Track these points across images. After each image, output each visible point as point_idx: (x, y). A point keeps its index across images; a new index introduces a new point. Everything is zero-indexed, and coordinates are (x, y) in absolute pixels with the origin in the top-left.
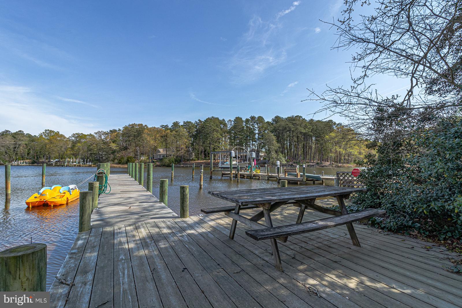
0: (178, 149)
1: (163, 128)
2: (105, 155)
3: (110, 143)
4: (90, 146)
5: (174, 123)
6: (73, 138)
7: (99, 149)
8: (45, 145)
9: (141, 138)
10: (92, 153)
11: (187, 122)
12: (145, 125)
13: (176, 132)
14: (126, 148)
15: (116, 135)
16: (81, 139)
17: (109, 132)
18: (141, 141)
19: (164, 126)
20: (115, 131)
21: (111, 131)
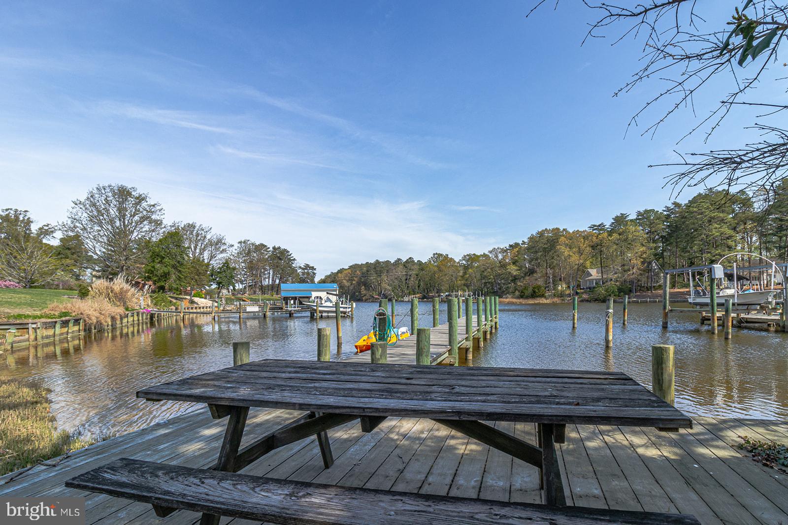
0: (626, 268)
1: (594, 230)
2: (504, 284)
3: (510, 264)
4: (483, 272)
5: (617, 217)
6: (464, 262)
7: (496, 276)
8: (435, 273)
9: (555, 252)
10: (487, 283)
11: (646, 211)
12: (564, 230)
13: (620, 234)
14: (531, 272)
15: (517, 252)
16: (473, 262)
17: (507, 247)
18: (555, 257)
19: (595, 226)
20: (517, 245)
21: (511, 246)
